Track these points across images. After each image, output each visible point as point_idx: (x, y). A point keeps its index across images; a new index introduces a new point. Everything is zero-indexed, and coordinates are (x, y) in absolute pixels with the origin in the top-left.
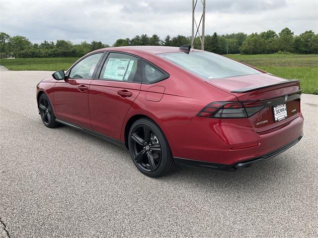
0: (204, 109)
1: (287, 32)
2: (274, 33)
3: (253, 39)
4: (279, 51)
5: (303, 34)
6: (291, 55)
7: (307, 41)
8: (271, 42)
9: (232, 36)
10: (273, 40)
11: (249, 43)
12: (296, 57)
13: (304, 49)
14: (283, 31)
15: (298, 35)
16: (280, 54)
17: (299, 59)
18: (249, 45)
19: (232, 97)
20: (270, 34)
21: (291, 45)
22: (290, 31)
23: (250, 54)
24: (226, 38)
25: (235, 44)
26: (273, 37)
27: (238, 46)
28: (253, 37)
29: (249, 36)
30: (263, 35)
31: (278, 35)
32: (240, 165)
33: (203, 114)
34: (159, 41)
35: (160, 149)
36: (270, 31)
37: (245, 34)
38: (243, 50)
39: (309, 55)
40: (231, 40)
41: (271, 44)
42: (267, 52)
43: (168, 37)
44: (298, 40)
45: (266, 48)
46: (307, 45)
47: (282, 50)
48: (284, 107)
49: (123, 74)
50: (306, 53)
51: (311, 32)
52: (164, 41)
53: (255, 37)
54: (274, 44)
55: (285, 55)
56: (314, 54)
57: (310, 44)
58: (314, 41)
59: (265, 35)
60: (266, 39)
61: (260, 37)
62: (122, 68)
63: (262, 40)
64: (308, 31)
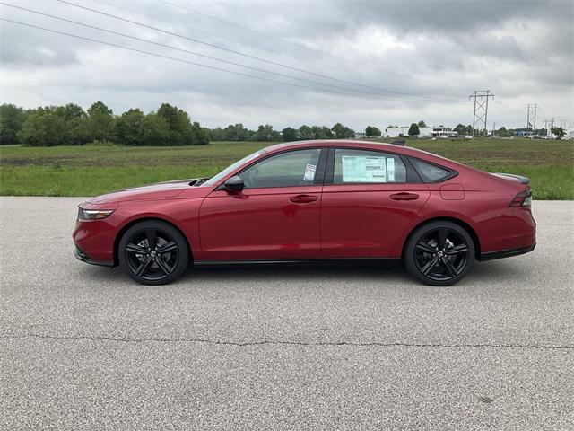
0: (514, 200)
1: (99, 108)
2: (79, 109)
3: (42, 118)
4: (95, 141)
5: (126, 113)
7: (134, 126)
8: (77, 125)
10: (80, 122)
11: (36, 126)
13: (132, 138)
14: (93, 107)
15: (120, 115)
16: (96, 145)
18: (37, 129)
20: (73, 111)
21: (112, 132)
22: (106, 108)
23: (42, 145)
26: (79, 115)
28: (40, 115)
30: (60, 111)
31: (86, 112)
36: (71, 105)
38: (26, 138)
39: (142, 148)
41: (77, 128)
42: (72, 142)
44: (120, 123)
45: (70, 134)
46: (135, 132)
47: (100, 139)
49: (384, 174)
50: (137, 144)
51: (137, 110)
53: (45, 115)
54: (83, 129)
55: (106, 147)
57: (140, 130)
58: (146, 125)
59: (63, 111)
60: (66, 119)
61: (56, 116)
62: (375, 168)
63: (60, 120)
64: (134, 109)
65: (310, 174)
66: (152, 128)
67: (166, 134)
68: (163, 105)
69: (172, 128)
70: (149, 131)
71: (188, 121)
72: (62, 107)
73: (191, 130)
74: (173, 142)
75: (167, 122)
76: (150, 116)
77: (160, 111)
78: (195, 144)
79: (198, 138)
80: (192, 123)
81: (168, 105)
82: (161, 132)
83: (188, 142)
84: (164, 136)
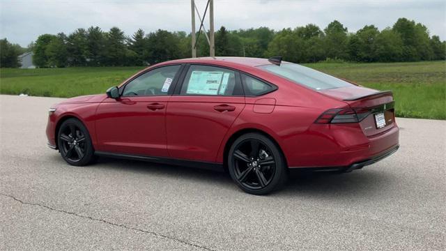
0: (321, 117)
1: (336, 27)
2: (317, 28)
3: (285, 38)
4: (328, 59)
5: (361, 30)
6: (347, 65)
7: (368, 42)
8: (313, 44)
9: (251, 33)
10: (317, 41)
11: (279, 46)
12: (354, 68)
13: (364, 55)
14: (330, 26)
15: (355, 32)
16: (328, 62)
17: (359, 71)
18: (280, 48)
19: (344, 105)
20: (311, 31)
21: (345, 49)
22: (342, 26)
24: (241, 36)
25: (255, 46)
26: (317, 34)
27: (260, 50)
28: (284, 36)
29: (279, 33)
30: (300, 31)
31: (323, 31)
32: (355, 165)
33: (320, 121)
34: (123, 38)
35: (272, 162)
36: (310, 26)
37: (270, 29)
40: (248, 40)
41: (313, 47)
42: (308, 60)
43: (140, 32)
44: (354, 40)
45: (307, 52)
46: (367, 49)
47: (332, 56)
48: (383, 116)
49: (217, 88)
50: (368, 60)
51: (372, 27)
52: (134, 40)
53: (288, 36)
54: (319, 47)
55: (336, 64)
56: (380, 62)
57: (372, 47)
58: (379, 41)
59: (303, 32)
60: (305, 39)
61: (297, 36)
62: (213, 82)
63: (300, 40)
64: (368, 26)
65: (166, 87)
66: (385, 45)
67: (399, 50)
68: (400, 20)
69: (407, 43)
70: (382, 47)
71: (427, 35)
72: (302, 28)
73: (428, 45)
74: (407, 58)
75: (401, 36)
76: (384, 32)
77: (396, 27)
78: (432, 60)
79: (435, 52)
80: (431, 37)
81: (404, 20)
82: (394, 48)
83: (423, 58)
84: (397, 52)
